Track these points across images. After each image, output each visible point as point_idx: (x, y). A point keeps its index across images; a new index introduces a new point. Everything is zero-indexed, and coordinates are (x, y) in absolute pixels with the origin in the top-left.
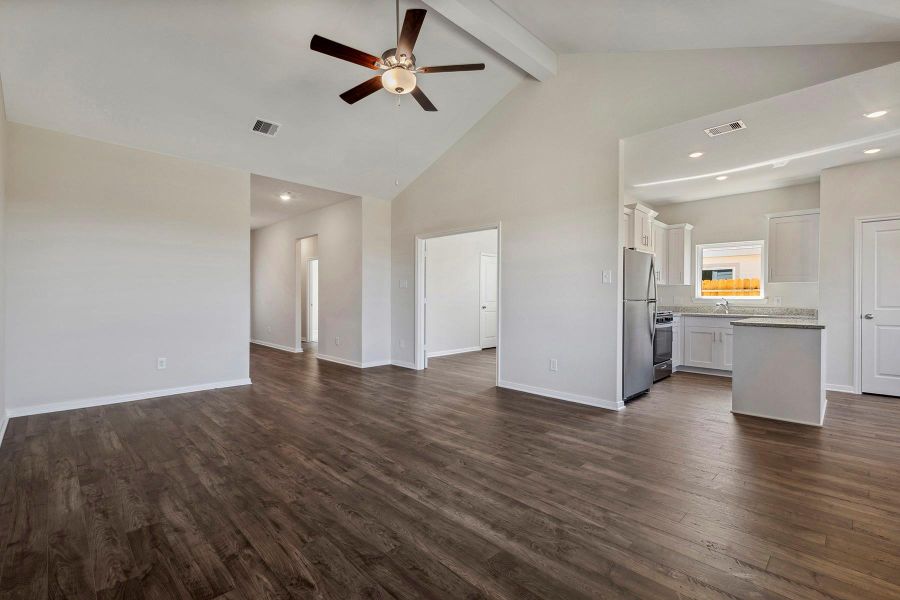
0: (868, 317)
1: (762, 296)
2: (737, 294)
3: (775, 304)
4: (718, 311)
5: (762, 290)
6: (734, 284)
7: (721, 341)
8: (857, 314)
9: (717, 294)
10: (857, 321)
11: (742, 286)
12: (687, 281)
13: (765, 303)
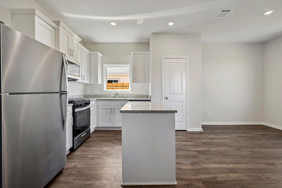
0: (167, 98)
1: (130, 89)
2: (120, 89)
3: (134, 93)
4: (113, 97)
5: (130, 87)
6: (119, 85)
7: (115, 112)
8: (163, 97)
9: (113, 89)
10: (163, 100)
11: (122, 86)
12: (100, 82)
13: (131, 93)
